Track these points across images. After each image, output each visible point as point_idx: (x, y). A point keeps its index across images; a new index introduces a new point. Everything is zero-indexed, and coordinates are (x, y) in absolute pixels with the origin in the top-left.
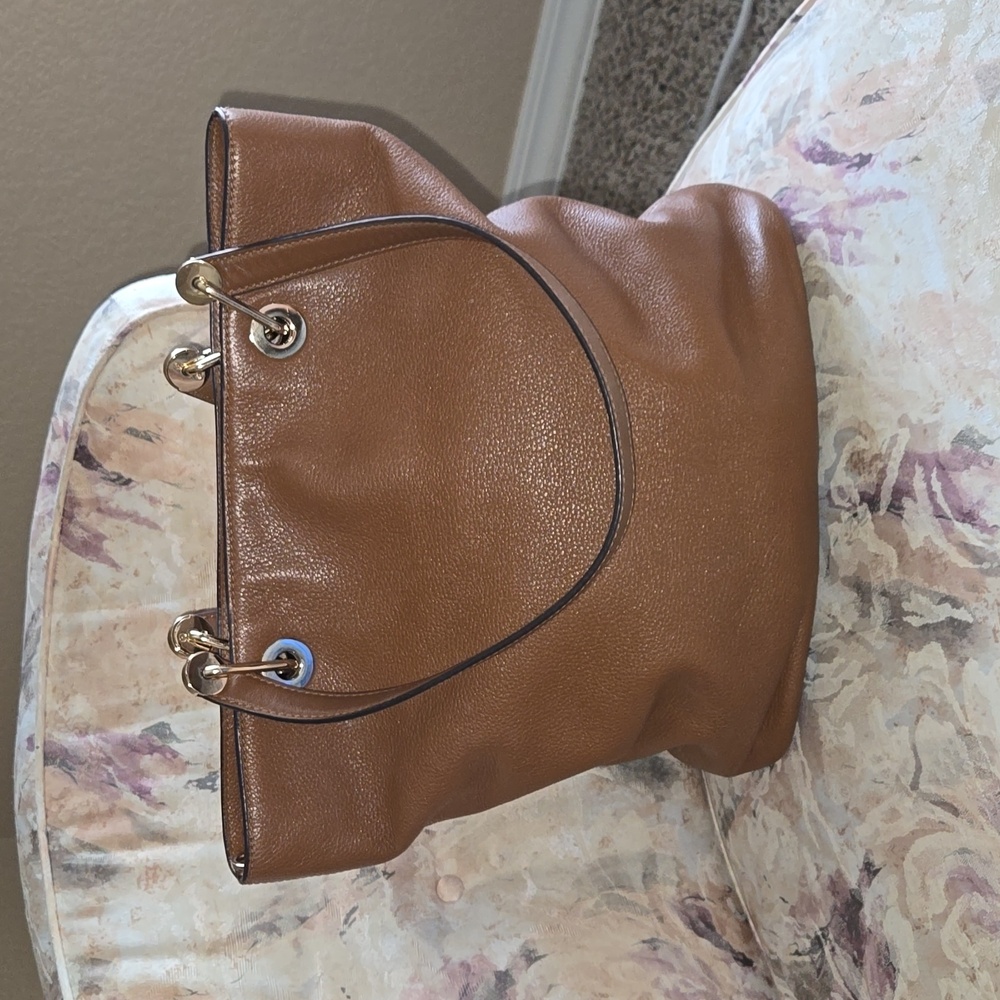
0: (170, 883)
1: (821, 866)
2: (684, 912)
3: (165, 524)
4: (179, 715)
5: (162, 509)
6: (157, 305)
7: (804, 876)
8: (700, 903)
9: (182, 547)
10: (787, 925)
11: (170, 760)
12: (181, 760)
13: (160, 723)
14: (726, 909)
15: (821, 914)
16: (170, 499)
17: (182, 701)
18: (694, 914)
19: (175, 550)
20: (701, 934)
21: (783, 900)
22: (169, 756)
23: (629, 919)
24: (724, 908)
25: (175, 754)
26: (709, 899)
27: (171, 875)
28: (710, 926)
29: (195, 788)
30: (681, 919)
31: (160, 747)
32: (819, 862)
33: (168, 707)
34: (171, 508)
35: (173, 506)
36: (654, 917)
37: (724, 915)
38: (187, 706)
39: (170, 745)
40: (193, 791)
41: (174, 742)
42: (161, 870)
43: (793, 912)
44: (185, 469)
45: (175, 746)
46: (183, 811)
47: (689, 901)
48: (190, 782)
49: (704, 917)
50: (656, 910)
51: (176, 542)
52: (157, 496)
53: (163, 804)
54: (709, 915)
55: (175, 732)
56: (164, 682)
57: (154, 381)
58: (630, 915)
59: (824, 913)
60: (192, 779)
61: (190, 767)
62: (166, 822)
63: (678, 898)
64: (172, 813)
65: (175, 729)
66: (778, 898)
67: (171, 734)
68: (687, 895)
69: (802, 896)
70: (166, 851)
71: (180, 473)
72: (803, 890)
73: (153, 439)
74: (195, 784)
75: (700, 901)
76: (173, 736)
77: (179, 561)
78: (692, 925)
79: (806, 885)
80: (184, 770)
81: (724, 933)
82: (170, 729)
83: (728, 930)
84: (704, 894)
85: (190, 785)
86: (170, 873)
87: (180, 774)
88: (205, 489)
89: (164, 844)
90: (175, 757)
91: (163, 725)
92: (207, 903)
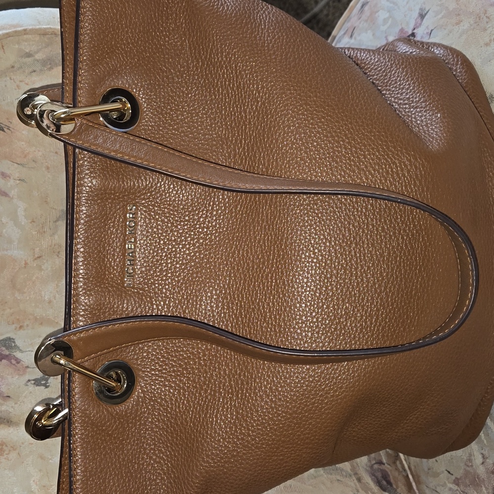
0: (13, 455)
1: (487, 455)
2: (373, 474)
3: (13, 193)
4: (21, 332)
5: (11, 182)
6: (9, 29)
7: (470, 460)
8: (382, 467)
9: (25, 210)
10: (450, 489)
11: (14, 365)
12: (22, 365)
13: (7, 338)
14: (397, 469)
15: (484, 489)
16: (17, 175)
17: (23, 322)
18: (379, 475)
19: (21, 213)
20: (384, 490)
21: (449, 472)
22: (14, 362)
23: (338, 480)
24: (396, 469)
25: (18, 361)
26: (387, 464)
27: (15, 450)
28: (389, 483)
29: (33, 385)
30: (372, 479)
31: (7, 356)
32: (486, 453)
33: (14, 326)
34: (18, 182)
35: (19, 180)
36: (354, 478)
37: (396, 474)
38: (28, 326)
39: (15, 354)
40: (31, 387)
41: (18, 352)
42: (6, 446)
43: (457, 482)
44: (28, 153)
45: (18, 355)
46: (24, 402)
47: (376, 466)
48: (29, 381)
49: (385, 476)
50: (356, 474)
51: (21, 206)
52: (8, 172)
53: (9, 397)
54: (389, 475)
55: (18, 345)
56: (10, 308)
57: (6, 86)
58: (339, 478)
59: (487, 489)
60: (30, 379)
61: (29, 370)
62: (11, 410)
63: (369, 464)
64: (16, 403)
65: (19, 343)
66: (444, 469)
67: (16, 346)
68: (374, 462)
69: (467, 473)
70: (10, 432)
71: (25, 157)
72: (468, 469)
73: (5, 129)
74: (33, 382)
75: (383, 466)
76: (17, 347)
77: (23, 221)
78: (378, 483)
79: (472, 466)
80: (24, 373)
81: (398, 487)
82: (14, 342)
83: (400, 484)
84: (384, 461)
85: (29, 384)
86: (14, 448)
87: (22, 375)
88: (44, 169)
89: (9, 426)
90: (18, 363)
91: (9, 339)
92: (40, 471)
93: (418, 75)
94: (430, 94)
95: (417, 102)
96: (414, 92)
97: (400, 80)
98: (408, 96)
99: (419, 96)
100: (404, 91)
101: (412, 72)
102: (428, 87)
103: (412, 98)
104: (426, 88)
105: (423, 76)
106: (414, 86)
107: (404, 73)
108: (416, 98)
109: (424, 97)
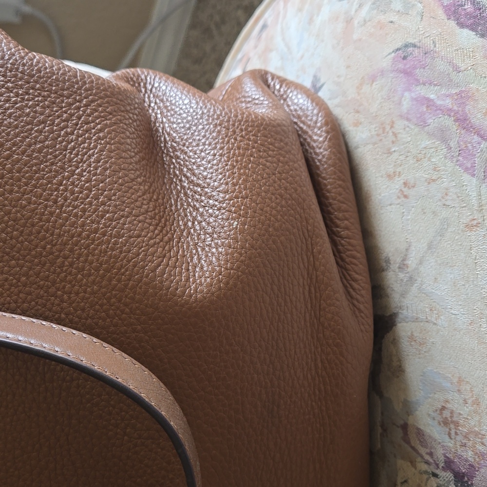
93: (233, 144)
94: (237, 182)
95: (214, 189)
96: (217, 170)
97: (204, 144)
98: (205, 174)
99: (220, 180)
100: (203, 162)
101: (226, 136)
102: (239, 169)
103: (211, 178)
104: (235, 170)
105: (239, 148)
106: (220, 161)
107: (214, 134)
108: (215, 181)
109: (227, 184)
